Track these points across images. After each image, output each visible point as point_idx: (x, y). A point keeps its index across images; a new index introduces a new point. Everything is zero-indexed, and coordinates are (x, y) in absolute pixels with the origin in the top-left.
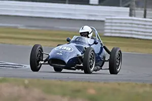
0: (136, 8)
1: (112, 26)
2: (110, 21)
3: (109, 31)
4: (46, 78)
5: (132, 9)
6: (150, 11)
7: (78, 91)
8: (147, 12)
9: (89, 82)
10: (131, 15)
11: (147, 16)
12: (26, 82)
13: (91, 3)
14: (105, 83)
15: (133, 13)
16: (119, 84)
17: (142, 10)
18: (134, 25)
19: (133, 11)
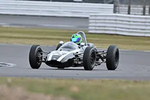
0: (120, 5)
1: (96, 23)
2: (94, 18)
3: (94, 28)
5: (117, 6)
6: (134, 7)
8: (131, 8)
9: (73, 79)
10: (115, 12)
11: (131, 13)
12: (9, 80)
14: (88, 80)
15: (117, 10)
16: (102, 81)
17: (126, 7)
18: (118, 22)
19: (117, 8)
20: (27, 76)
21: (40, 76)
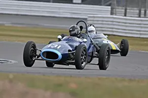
0: (117, 7)
2: (92, 19)
4: (30, 73)
5: (114, 8)
6: (130, 10)
7: (60, 85)
8: (128, 11)
9: (71, 76)
10: (112, 13)
11: (127, 15)
12: (11, 76)
13: (74, 2)
14: (86, 78)
15: (114, 12)
16: (99, 79)
17: (122, 9)
18: (114, 23)
19: (114, 10)
20: (28, 73)
21: (40, 73)
